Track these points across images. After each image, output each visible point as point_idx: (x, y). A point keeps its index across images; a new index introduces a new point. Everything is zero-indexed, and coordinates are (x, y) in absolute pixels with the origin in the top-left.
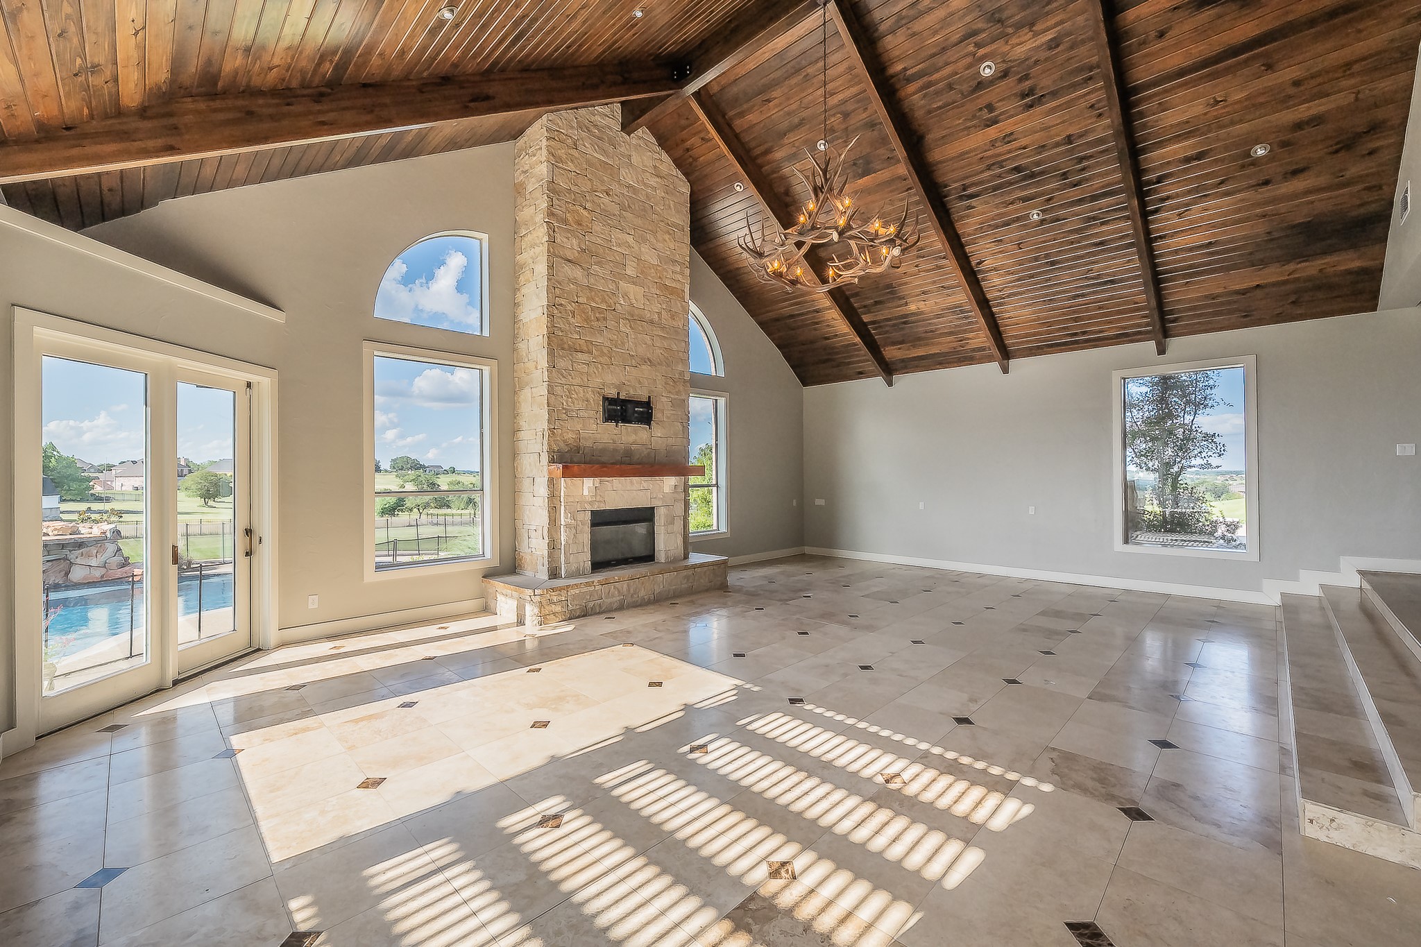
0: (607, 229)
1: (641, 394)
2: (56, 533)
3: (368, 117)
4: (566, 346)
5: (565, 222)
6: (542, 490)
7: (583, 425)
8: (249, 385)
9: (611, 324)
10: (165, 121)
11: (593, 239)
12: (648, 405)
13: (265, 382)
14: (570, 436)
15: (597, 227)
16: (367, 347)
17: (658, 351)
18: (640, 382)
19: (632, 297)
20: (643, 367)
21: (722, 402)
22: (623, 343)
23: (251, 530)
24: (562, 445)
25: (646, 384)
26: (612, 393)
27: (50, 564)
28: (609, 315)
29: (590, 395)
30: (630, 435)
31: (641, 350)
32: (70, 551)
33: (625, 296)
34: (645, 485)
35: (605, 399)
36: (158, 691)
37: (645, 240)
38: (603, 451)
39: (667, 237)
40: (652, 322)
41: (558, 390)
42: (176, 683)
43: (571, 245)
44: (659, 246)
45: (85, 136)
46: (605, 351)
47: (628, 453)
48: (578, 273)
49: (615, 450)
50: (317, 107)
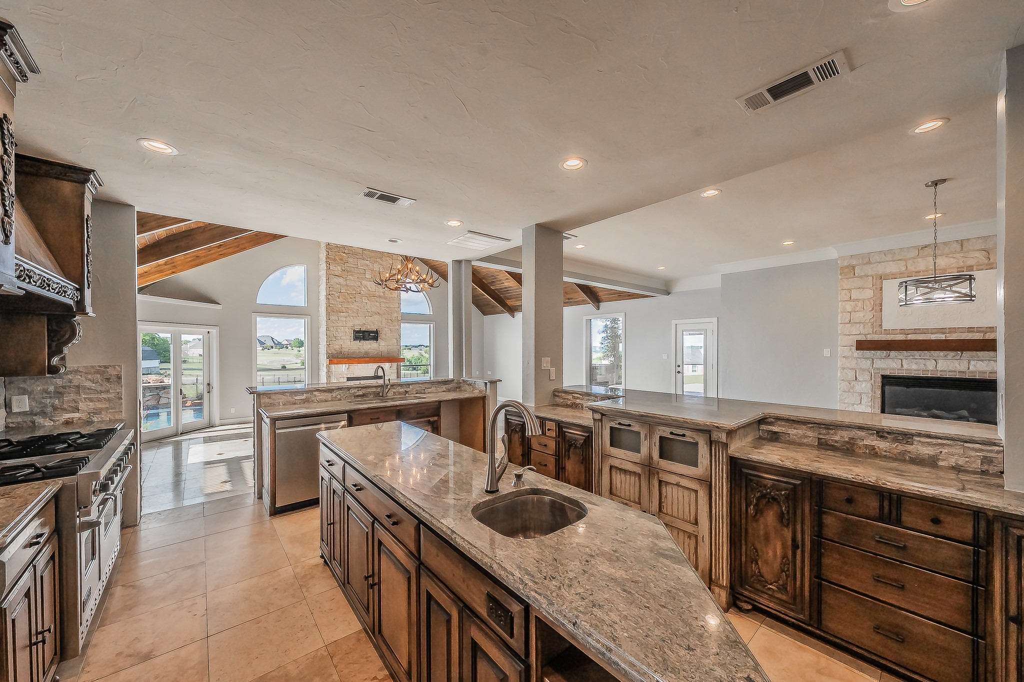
0: (355, 260)
1: (373, 328)
2: (153, 382)
3: (237, 249)
4: (335, 311)
5: (335, 260)
6: (325, 369)
7: (344, 342)
8: (208, 332)
10: (172, 265)
11: (349, 265)
12: (377, 332)
13: (214, 331)
14: (337, 347)
15: (350, 260)
16: (254, 315)
17: (383, 309)
18: (373, 323)
19: (369, 287)
20: (375, 316)
21: (432, 325)
22: (365, 307)
23: (209, 384)
24: (333, 351)
25: (376, 323)
26: (357, 328)
27: (151, 397)
28: (357, 296)
29: (347, 330)
30: (368, 346)
31: (374, 309)
32: (160, 391)
33: (366, 286)
35: (354, 331)
36: (176, 435)
37: (376, 262)
38: (353, 353)
39: (388, 258)
40: (380, 297)
41: (332, 329)
42: (181, 434)
43: (337, 269)
44: (384, 263)
45: (150, 274)
46: (355, 311)
47: (367, 353)
48: (341, 280)
49: (360, 352)
50: (220, 249)
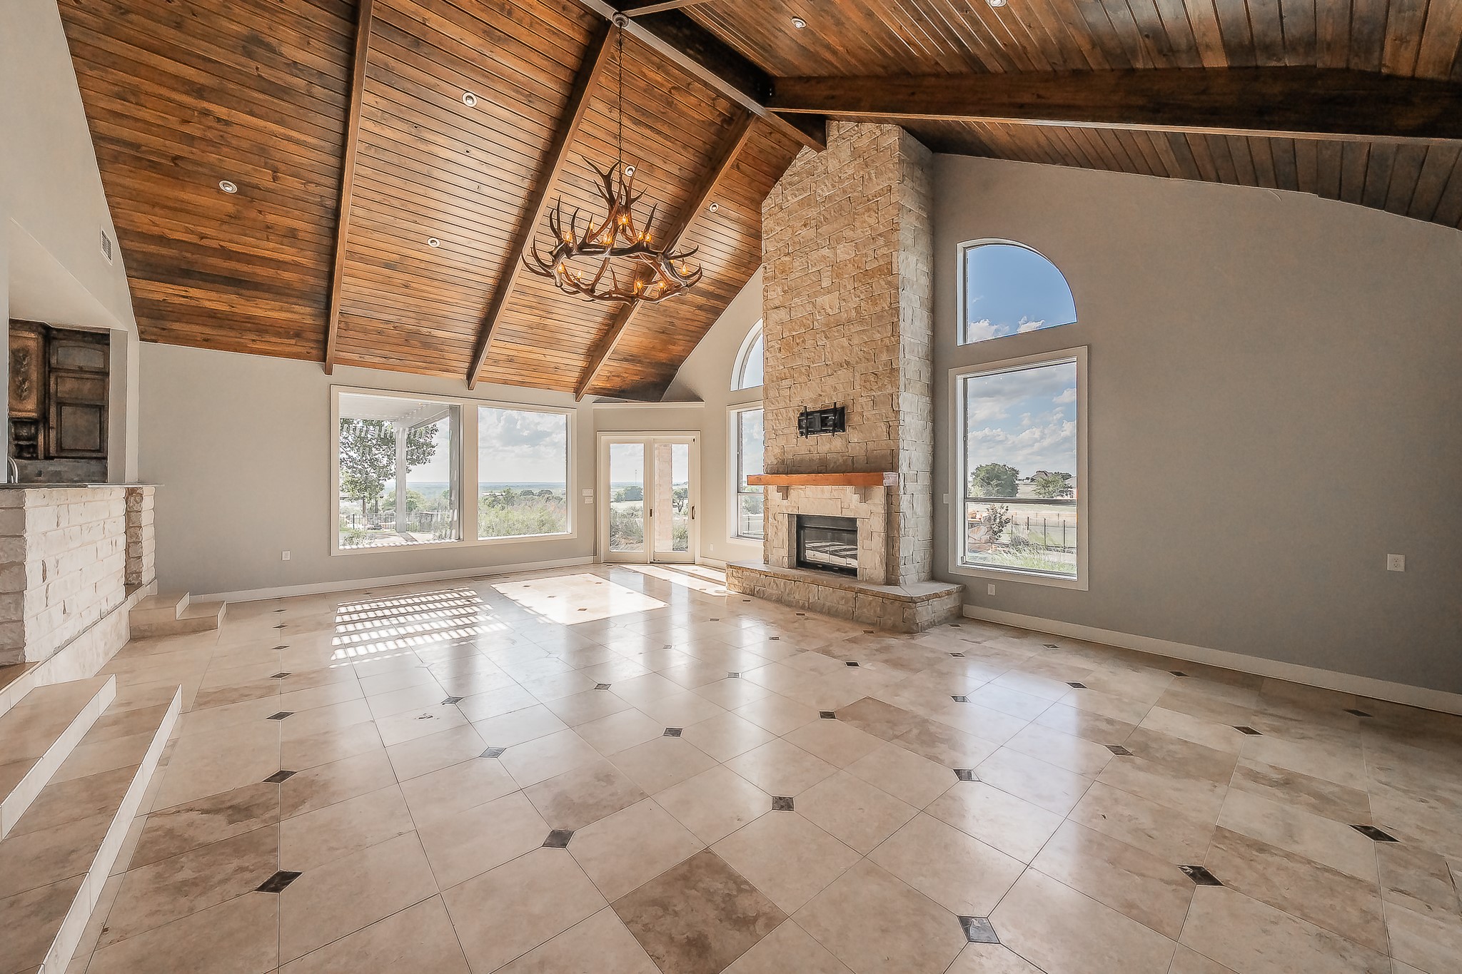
7: (787, 440)
8: (694, 440)
9: (809, 343)
13: (697, 437)
14: (778, 452)
16: (728, 409)
18: (836, 389)
20: (839, 372)
22: (820, 357)
23: (693, 507)
24: (775, 456)
26: (808, 407)
28: (807, 337)
29: (791, 414)
30: (825, 444)
31: (837, 356)
34: (836, 494)
35: (801, 414)
38: (802, 461)
42: (652, 563)
46: (804, 371)
47: (823, 462)
49: (811, 460)
